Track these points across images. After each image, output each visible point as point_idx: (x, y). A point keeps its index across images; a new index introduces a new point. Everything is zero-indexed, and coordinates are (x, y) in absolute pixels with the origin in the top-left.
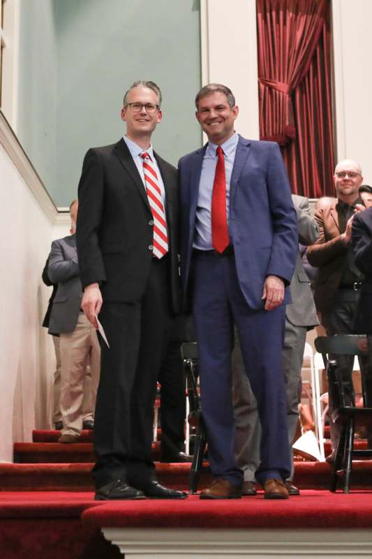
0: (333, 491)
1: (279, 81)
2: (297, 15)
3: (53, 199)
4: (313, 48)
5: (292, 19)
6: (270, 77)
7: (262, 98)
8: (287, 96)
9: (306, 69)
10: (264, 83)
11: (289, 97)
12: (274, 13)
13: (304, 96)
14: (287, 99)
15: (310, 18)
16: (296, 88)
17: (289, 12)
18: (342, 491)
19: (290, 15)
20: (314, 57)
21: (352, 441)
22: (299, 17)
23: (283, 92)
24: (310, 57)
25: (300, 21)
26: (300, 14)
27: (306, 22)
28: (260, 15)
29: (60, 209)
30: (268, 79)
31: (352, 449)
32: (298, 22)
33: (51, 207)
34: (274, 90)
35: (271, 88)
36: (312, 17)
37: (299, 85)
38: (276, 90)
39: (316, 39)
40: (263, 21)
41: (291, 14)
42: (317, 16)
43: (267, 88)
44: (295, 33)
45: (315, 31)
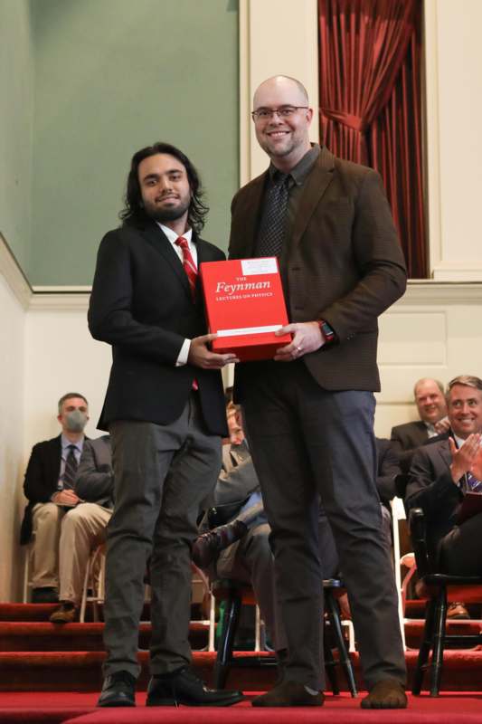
0: (416, 693)
1: (349, 112)
2: (375, 19)
3: (26, 273)
4: (397, 65)
5: (367, 25)
6: (336, 108)
7: (325, 136)
8: (360, 134)
9: (387, 97)
10: (326, 115)
11: (362, 135)
12: (342, 17)
13: (383, 134)
14: (360, 137)
15: (393, 24)
16: (372, 122)
17: (364, 14)
18: (428, 693)
19: (365, 20)
20: (399, 79)
21: (444, 620)
22: (377, 23)
23: (354, 129)
24: (392, 79)
25: (379, 28)
26: (379, 18)
27: (387, 29)
28: (323, 19)
29: (36, 288)
30: (333, 109)
31: (444, 633)
32: (376, 30)
33: (23, 285)
34: (341, 126)
35: (337, 123)
36: (396, 24)
37: (377, 119)
38: (343, 125)
39: (402, 52)
40: (327, 28)
41: (366, 18)
42: (403, 23)
43: (332, 122)
44: (372, 45)
45: (400, 43)
